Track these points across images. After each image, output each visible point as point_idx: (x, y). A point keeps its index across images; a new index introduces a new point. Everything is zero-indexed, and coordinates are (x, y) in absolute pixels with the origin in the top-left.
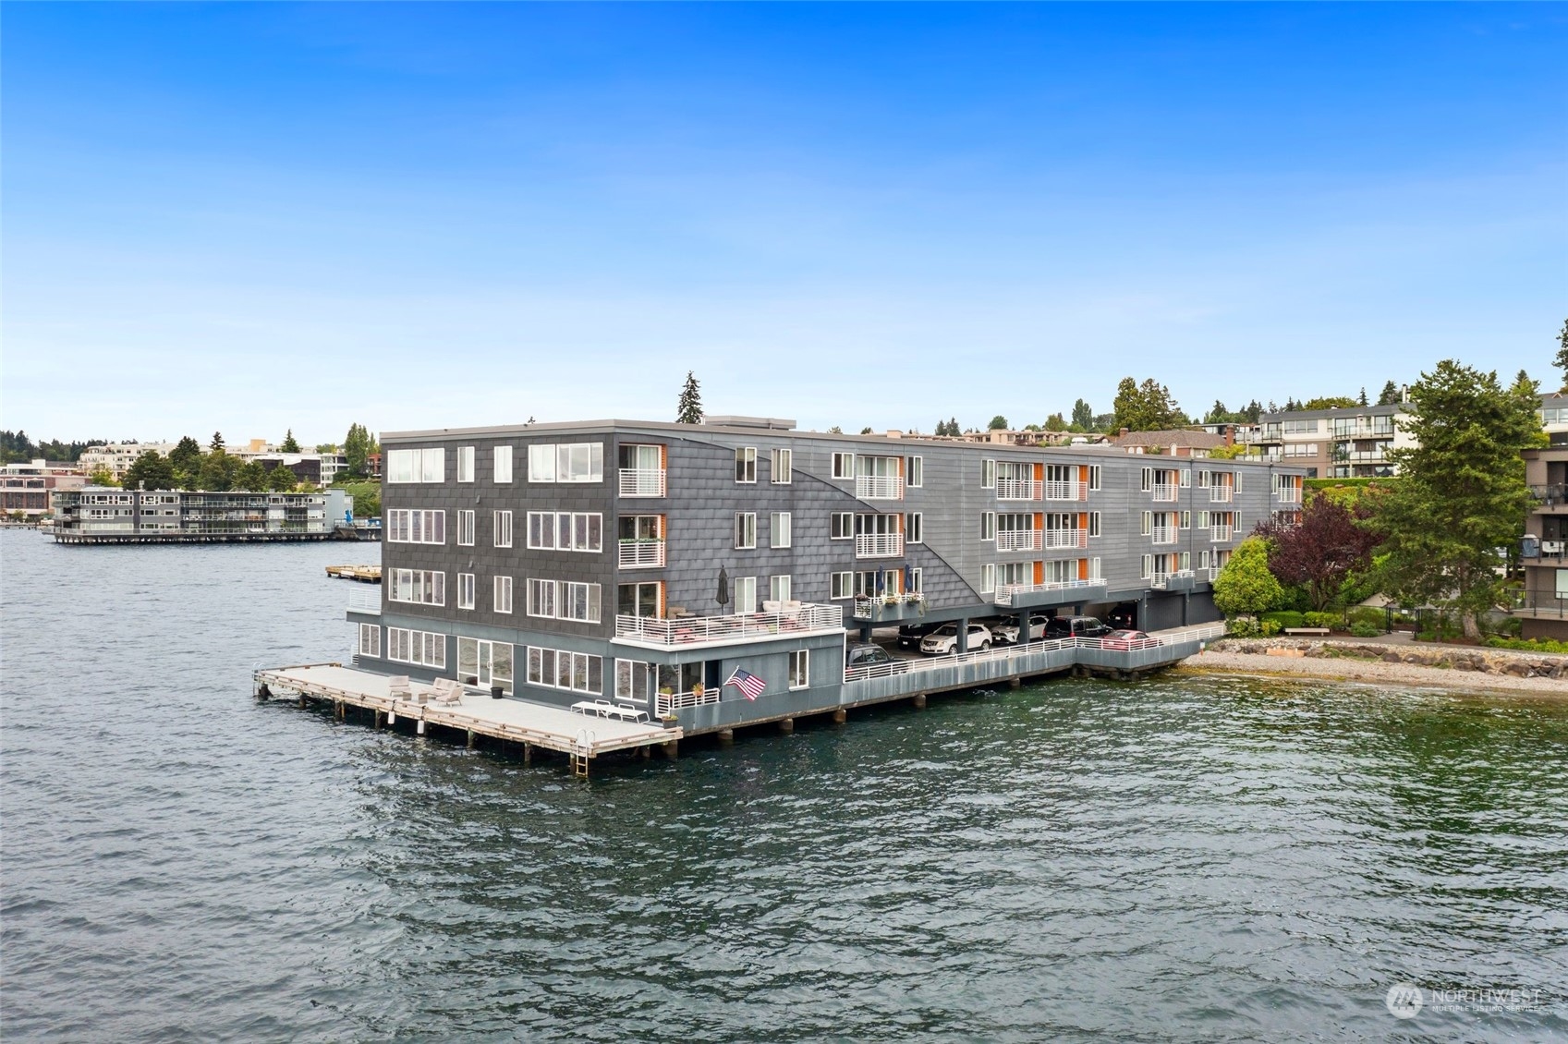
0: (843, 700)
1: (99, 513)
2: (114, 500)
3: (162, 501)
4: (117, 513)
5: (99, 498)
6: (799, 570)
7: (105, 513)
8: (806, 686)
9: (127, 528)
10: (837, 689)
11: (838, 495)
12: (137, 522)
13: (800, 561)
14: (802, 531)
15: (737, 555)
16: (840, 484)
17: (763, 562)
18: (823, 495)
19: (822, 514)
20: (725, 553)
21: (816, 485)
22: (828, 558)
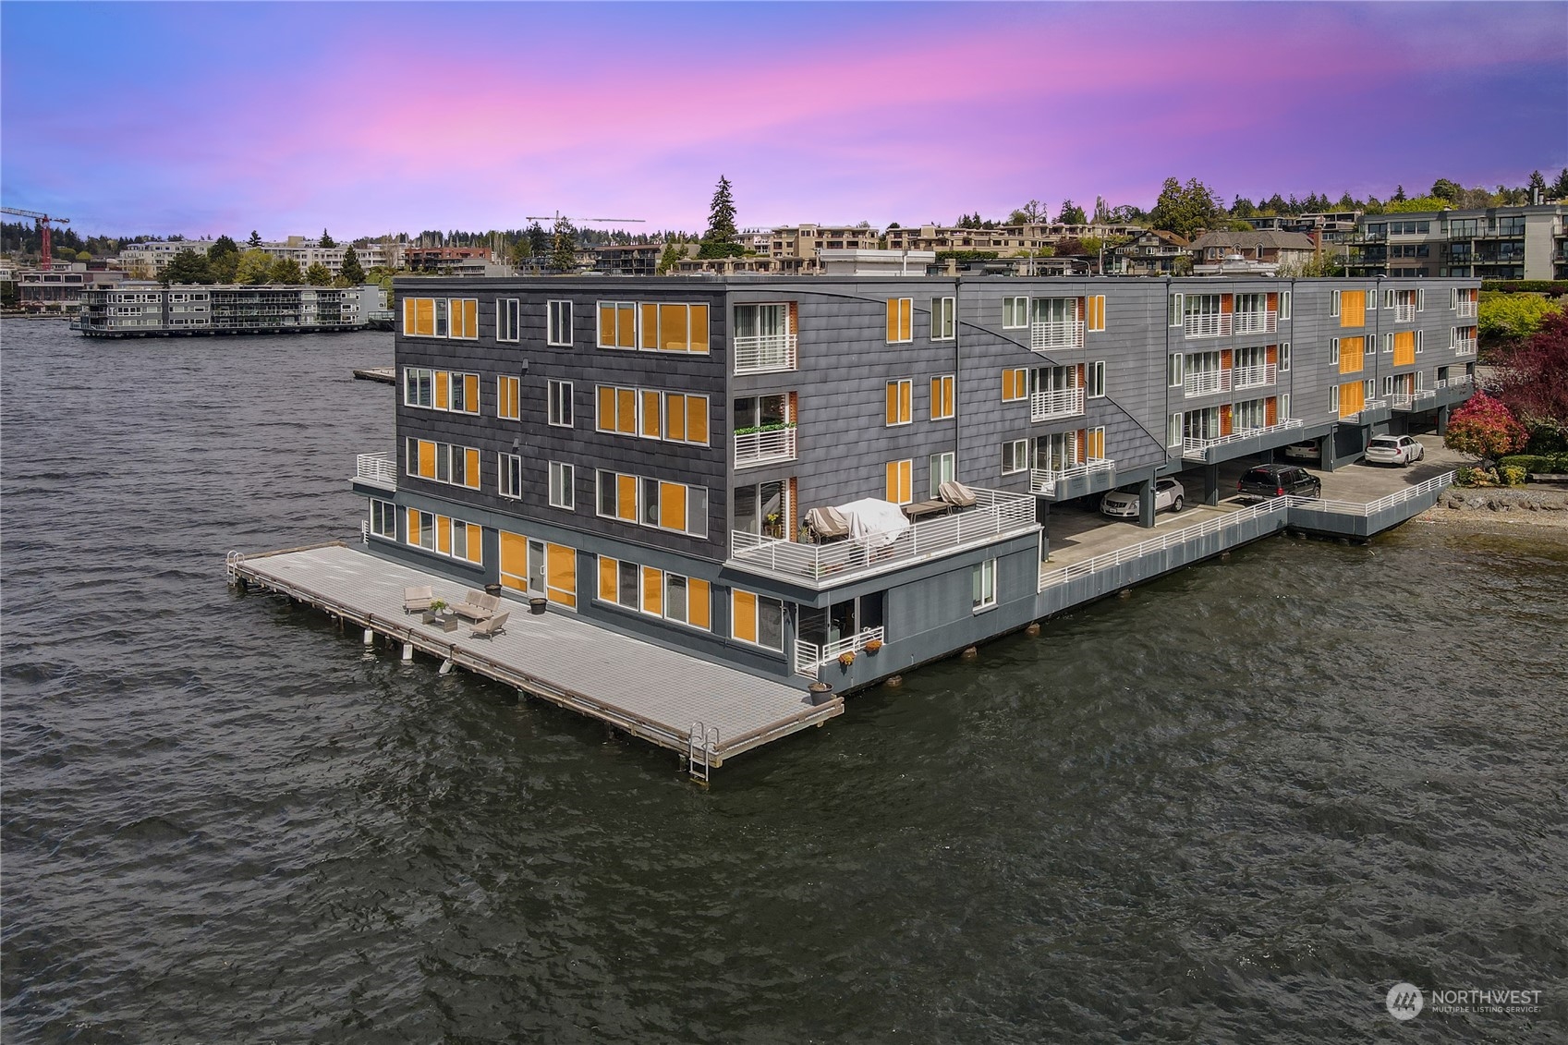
0: (1038, 613)
1: (126, 310)
2: (142, 299)
3: (192, 298)
4: (144, 310)
5: (127, 297)
6: (963, 444)
7: (133, 310)
8: (993, 604)
9: (156, 323)
10: (1030, 601)
11: (1010, 348)
12: (165, 318)
13: (965, 432)
14: (968, 395)
15: (889, 433)
16: (1013, 334)
17: (920, 438)
18: (993, 349)
19: (992, 372)
20: (873, 432)
21: (985, 338)
22: (999, 425)
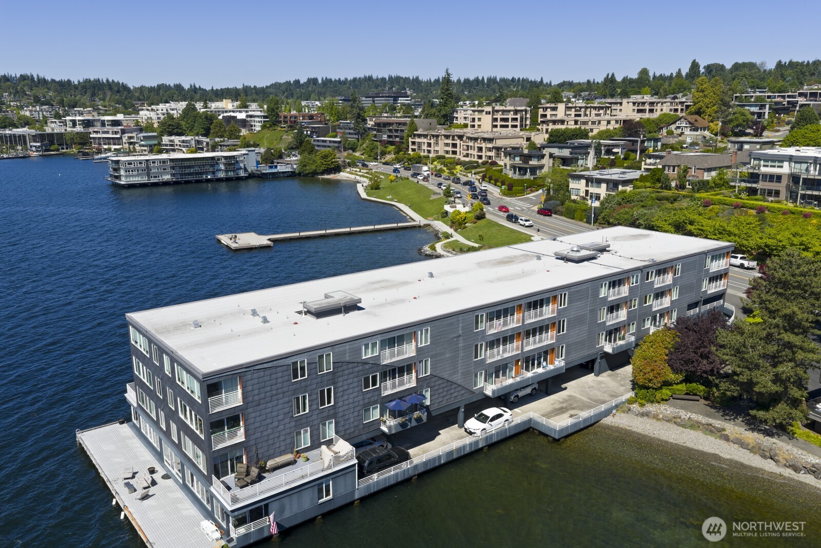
0: (357, 496)
1: (129, 171)
2: (136, 164)
3: (160, 163)
4: (138, 171)
5: (129, 164)
6: (340, 414)
7: (132, 171)
8: (330, 497)
9: (145, 180)
10: (353, 492)
11: (367, 367)
12: (149, 175)
13: (341, 409)
14: (342, 393)
15: (295, 419)
16: (368, 360)
17: (314, 417)
18: (356, 369)
19: (356, 380)
20: (287, 420)
21: (351, 365)
22: (361, 403)
